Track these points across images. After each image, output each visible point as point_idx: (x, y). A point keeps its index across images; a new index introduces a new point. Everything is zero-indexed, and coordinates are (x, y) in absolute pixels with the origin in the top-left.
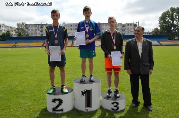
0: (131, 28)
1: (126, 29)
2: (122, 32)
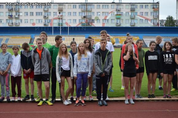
2: (130, 21)
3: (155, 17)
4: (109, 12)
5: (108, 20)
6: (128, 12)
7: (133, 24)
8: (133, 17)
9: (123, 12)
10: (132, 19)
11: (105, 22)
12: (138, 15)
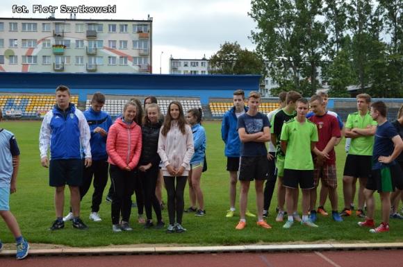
0: (125, 42)
1: (106, 44)
2: (86, 60)
3: (142, 52)
4: (38, 40)
5: (35, 57)
6: (82, 41)
7: (93, 68)
8: (93, 52)
9: (69, 41)
10: (91, 55)
11: (30, 61)
12: (105, 48)
